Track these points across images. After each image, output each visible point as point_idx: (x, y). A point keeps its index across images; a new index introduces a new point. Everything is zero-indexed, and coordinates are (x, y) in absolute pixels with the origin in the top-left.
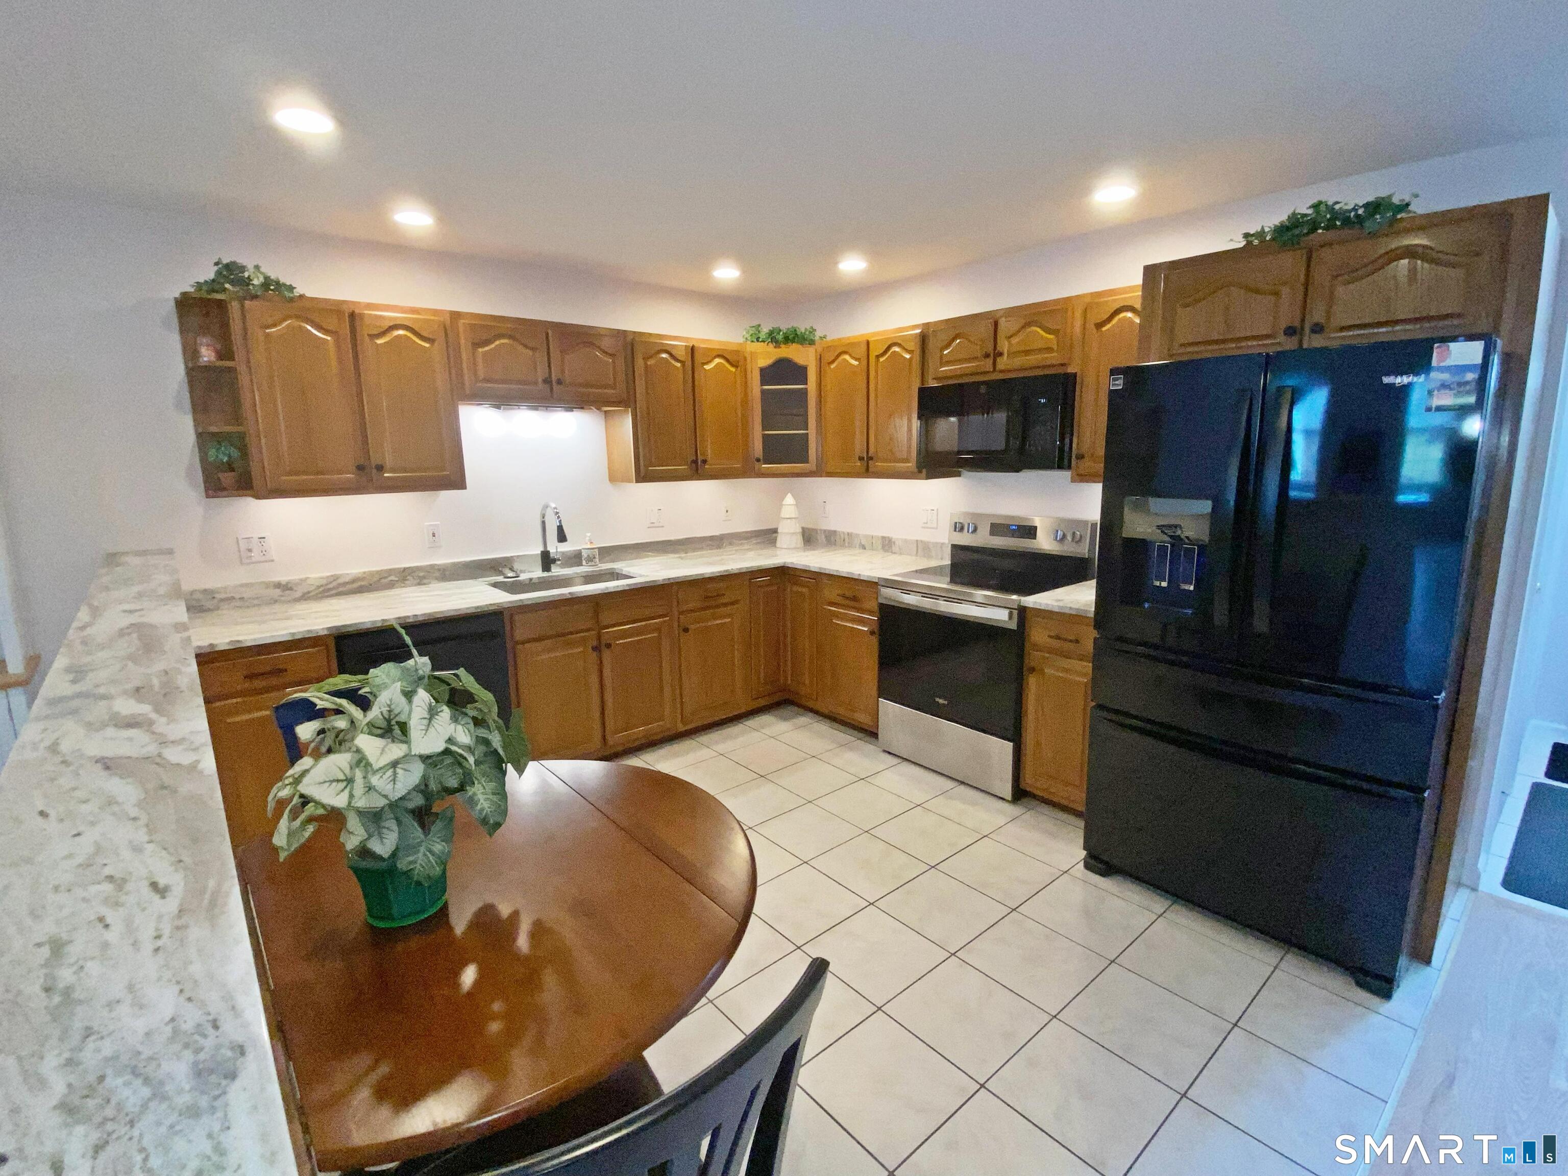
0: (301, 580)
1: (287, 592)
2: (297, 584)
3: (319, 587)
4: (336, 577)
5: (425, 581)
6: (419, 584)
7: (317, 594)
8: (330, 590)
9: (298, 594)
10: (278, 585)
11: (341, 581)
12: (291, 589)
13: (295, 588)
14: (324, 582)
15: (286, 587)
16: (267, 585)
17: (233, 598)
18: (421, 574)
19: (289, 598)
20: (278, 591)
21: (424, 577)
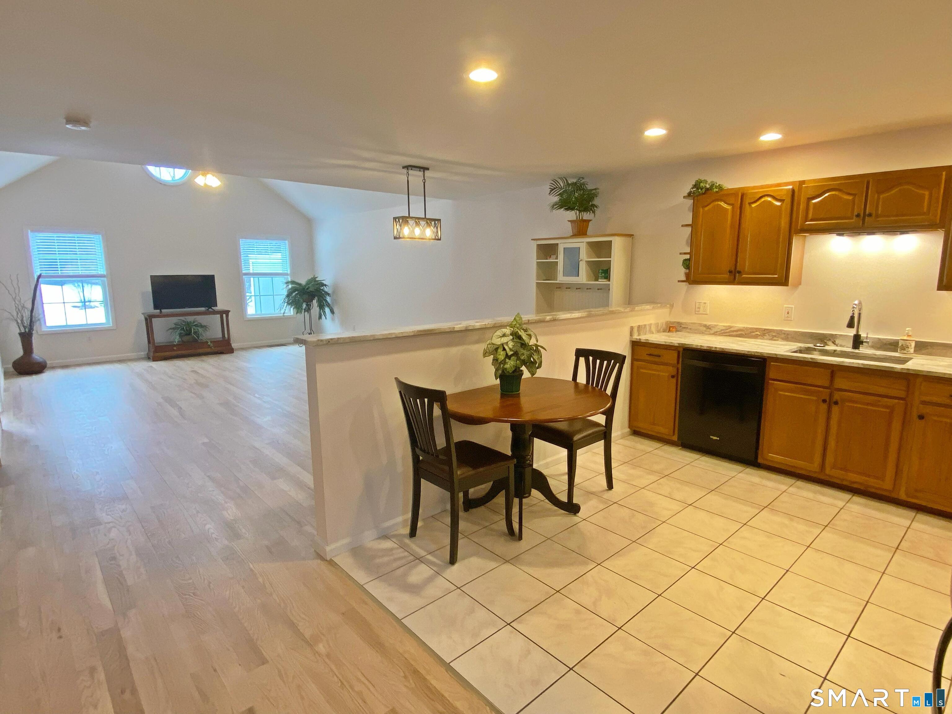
0: (715, 325)
1: (709, 330)
2: (713, 327)
3: (722, 330)
4: (730, 327)
5: (775, 338)
6: (771, 339)
7: (720, 333)
8: (726, 333)
9: (712, 332)
10: (705, 326)
11: (732, 329)
12: (710, 329)
13: (712, 329)
14: (724, 328)
15: (708, 327)
16: (701, 325)
17: (687, 328)
18: (774, 334)
19: (709, 333)
20: (705, 329)
21: (775, 336)
